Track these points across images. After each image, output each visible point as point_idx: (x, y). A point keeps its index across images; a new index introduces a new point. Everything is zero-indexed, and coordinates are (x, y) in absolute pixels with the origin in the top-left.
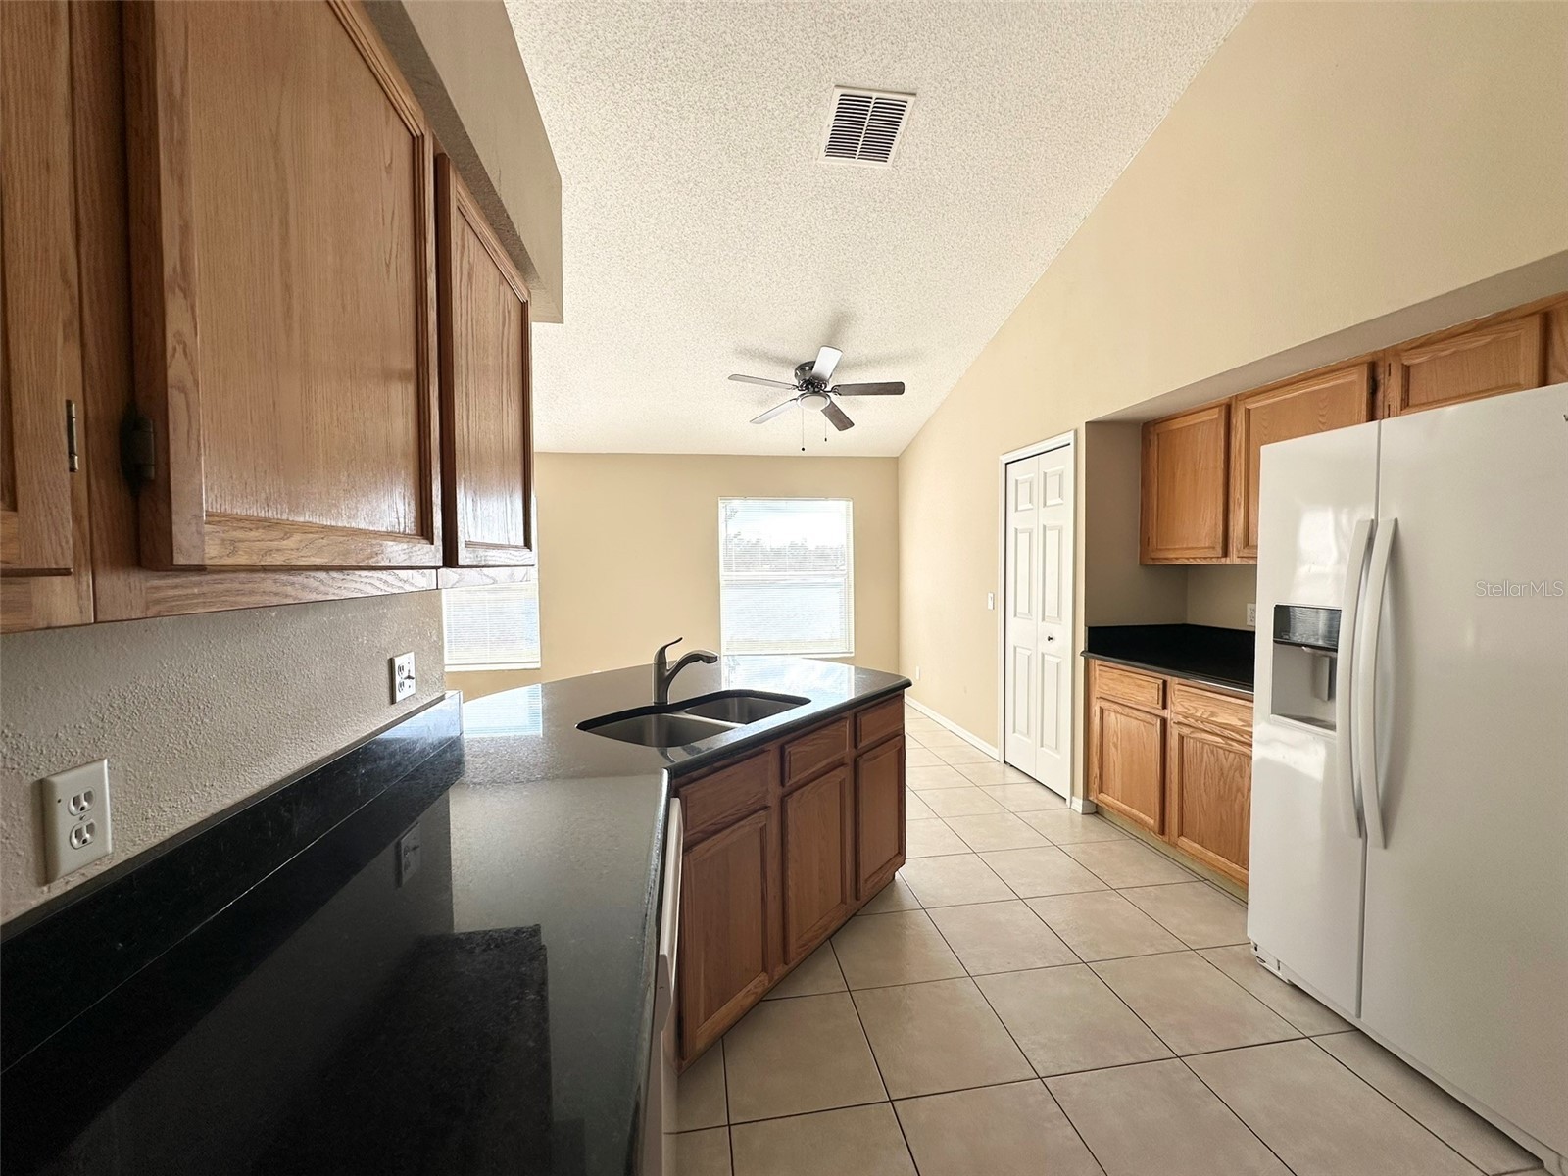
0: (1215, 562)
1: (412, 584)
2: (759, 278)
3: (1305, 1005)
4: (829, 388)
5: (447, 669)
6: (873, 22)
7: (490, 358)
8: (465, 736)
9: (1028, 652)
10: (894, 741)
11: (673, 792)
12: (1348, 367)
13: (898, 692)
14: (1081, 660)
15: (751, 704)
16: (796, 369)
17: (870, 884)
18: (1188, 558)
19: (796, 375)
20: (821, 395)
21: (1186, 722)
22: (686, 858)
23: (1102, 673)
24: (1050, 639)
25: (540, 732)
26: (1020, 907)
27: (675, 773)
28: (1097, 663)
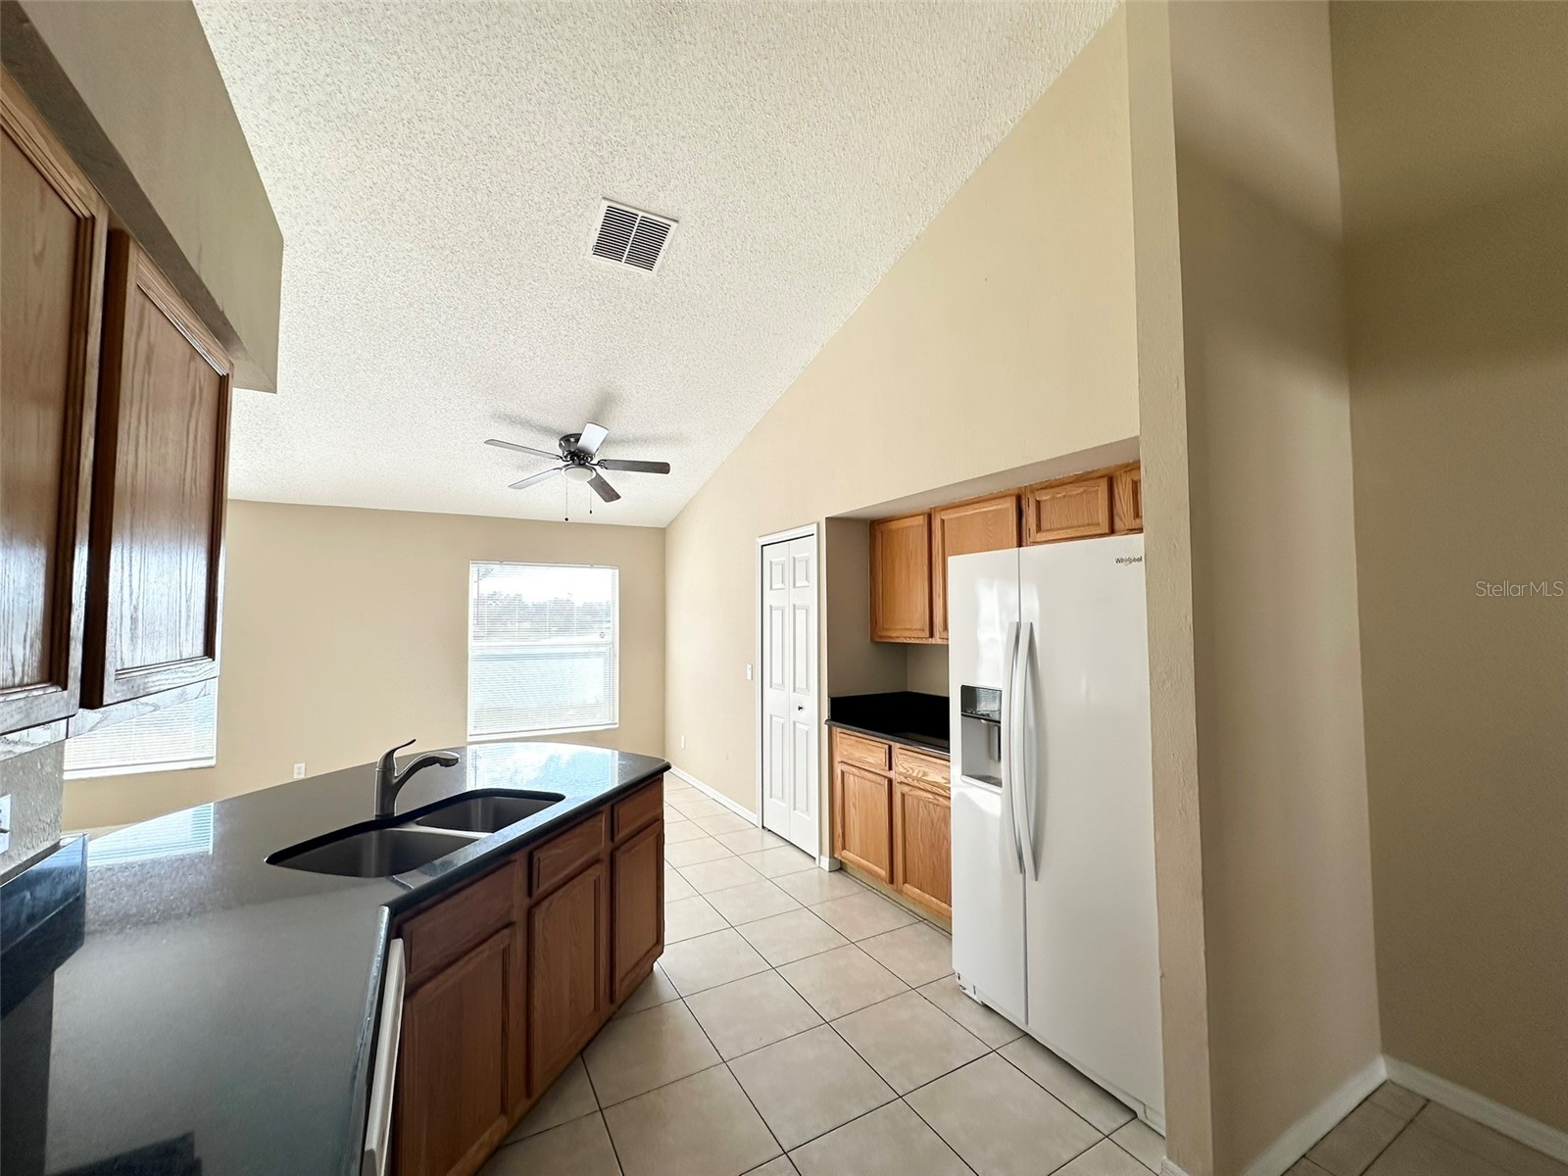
0: (924, 642)
1: (27, 744)
2: (521, 350)
3: (994, 1022)
4: (595, 461)
5: (66, 776)
6: (639, 154)
7: (170, 445)
8: (90, 864)
9: (782, 721)
10: (654, 826)
11: (394, 931)
12: (1003, 497)
13: (656, 778)
14: (825, 728)
15: (501, 806)
16: (561, 439)
17: (626, 983)
18: (905, 638)
19: (560, 445)
20: (587, 467)
21: (906, 781)
22: (408, 1006)
23: (842, 740)
24: (800, 708)
25: (210, 848)
26: (773, 976)
27: (397, 909)
28: (837, 730)
